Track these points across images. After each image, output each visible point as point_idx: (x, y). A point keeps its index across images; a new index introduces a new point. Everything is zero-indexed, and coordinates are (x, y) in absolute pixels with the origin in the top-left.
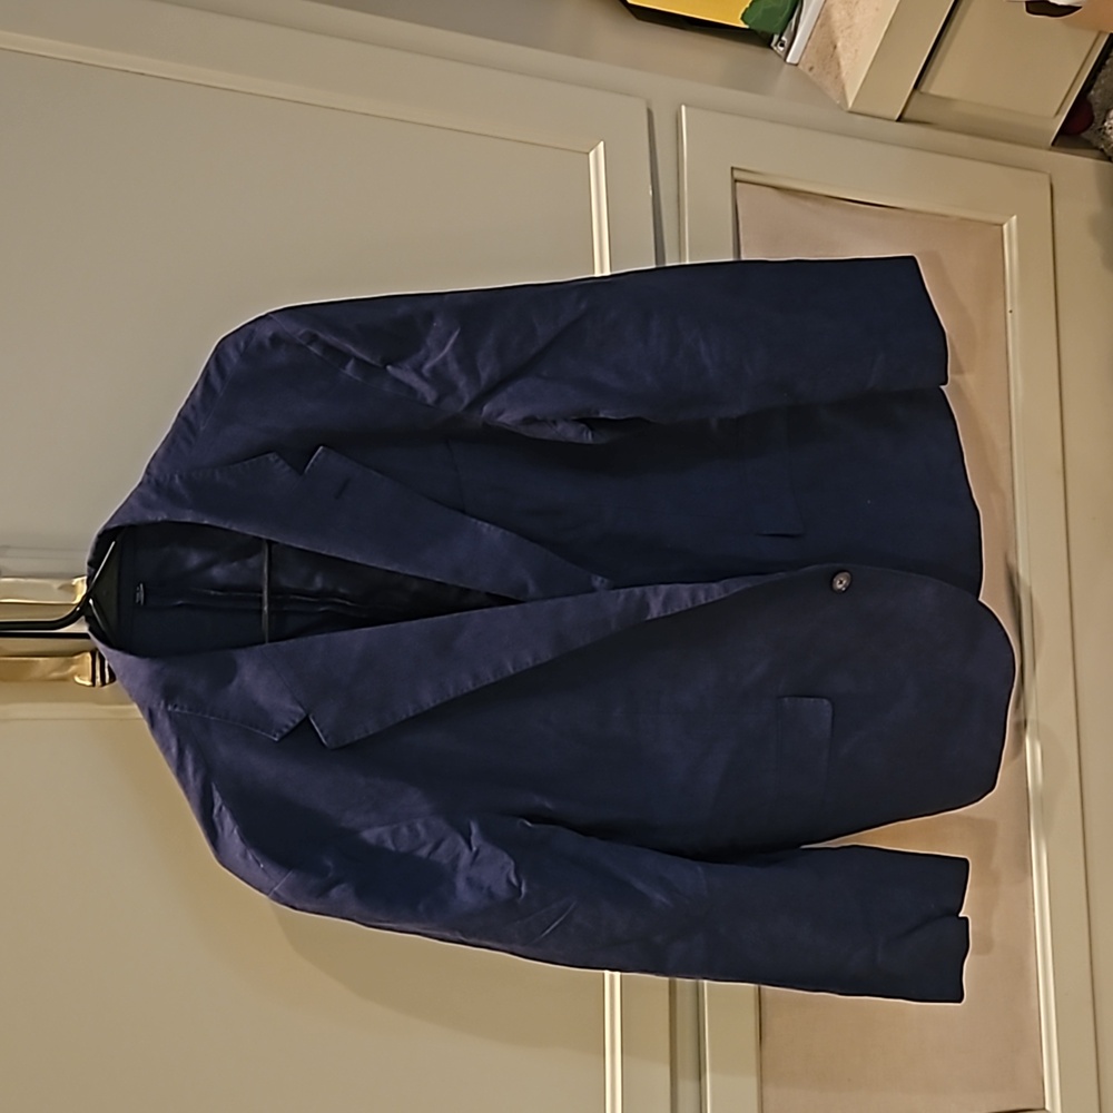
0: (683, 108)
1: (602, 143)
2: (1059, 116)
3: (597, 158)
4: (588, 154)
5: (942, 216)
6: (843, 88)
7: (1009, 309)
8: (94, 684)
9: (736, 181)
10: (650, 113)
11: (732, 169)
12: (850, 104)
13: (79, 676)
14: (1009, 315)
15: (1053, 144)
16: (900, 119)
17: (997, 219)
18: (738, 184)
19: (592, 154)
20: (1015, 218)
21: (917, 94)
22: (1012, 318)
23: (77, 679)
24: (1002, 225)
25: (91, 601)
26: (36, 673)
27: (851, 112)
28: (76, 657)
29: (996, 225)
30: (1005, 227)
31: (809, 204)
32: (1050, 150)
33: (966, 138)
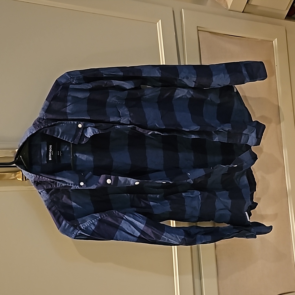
0: (183, 9)
1: (160, 20)
2: (287, 10)
3: (159, 25)
4: (156, 23)
5: (256, 39)
6: (227, 3)
7: (276, 65)
8: (23, 180)
9: (198, 30)
10: (173, 11)
11: (197, 27)
12: (229, 8)
13: (18, 178)
14: (276, 66)
15: (285, 18)
16: (243, 12)
17: (271, 40)
18: (199, 31)
19: (157, 23)
20: (276, 39)
21: (247, 4)
22: (277, 68)
23: (18, 179)
24: (273, 41)
25: (21, 156)
26: (6, 178)
27: (229, 10)
28: (18, 173)
29: (271, 41)
30: (274, 42)
31: (219, 37)
32: (284, 20)
33: (262, 17)
